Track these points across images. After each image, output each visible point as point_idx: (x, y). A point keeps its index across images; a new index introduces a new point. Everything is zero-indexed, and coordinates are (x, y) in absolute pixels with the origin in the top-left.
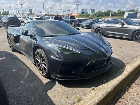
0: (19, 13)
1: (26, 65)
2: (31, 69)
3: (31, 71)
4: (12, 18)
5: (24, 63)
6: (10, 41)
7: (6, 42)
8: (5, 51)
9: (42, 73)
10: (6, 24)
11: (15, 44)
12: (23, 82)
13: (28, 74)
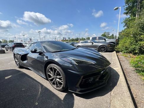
0: (22, 41)
1: (36, 81)
2: (42, 83)
3: (43, 85)
4: (17, 43)
5: (33, 78)
6: (17, 59)
7: (12, 61)
8: (12, 68)
9: (55, 87)
10: (12, 48)
11: (22, 62)
12: (37, 104)
13: (40, 90)
